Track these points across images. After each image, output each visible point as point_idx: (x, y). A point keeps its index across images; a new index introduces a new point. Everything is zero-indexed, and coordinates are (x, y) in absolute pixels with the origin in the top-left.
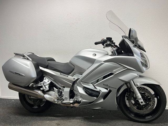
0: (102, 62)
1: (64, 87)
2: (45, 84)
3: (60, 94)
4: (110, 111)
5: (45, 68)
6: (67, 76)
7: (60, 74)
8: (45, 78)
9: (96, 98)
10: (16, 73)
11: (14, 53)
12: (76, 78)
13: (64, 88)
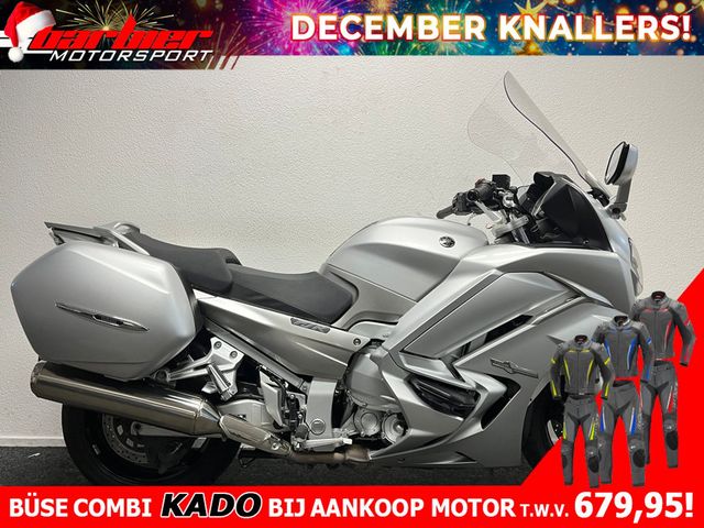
0: (493, 272)
1: (309, 379)
2: (221, 368)
3: (291, 408)
4: (492, 469)
5: (215, 293)
6: (326, 331)
7: (293, 322)
8: (214, 340)
9: (461, 419)
10: (98, 317)
11: (48, 225)
12: (365, 339)
13: (305, 384)
